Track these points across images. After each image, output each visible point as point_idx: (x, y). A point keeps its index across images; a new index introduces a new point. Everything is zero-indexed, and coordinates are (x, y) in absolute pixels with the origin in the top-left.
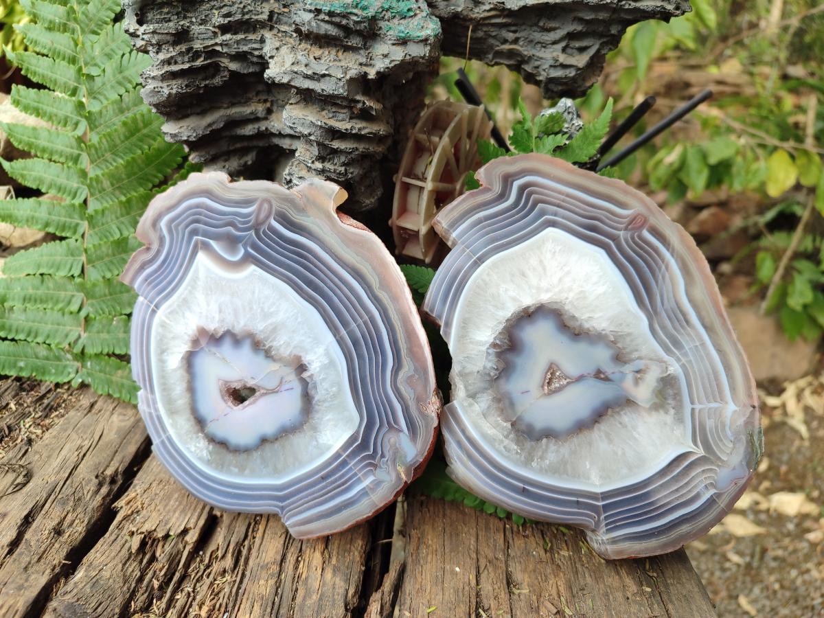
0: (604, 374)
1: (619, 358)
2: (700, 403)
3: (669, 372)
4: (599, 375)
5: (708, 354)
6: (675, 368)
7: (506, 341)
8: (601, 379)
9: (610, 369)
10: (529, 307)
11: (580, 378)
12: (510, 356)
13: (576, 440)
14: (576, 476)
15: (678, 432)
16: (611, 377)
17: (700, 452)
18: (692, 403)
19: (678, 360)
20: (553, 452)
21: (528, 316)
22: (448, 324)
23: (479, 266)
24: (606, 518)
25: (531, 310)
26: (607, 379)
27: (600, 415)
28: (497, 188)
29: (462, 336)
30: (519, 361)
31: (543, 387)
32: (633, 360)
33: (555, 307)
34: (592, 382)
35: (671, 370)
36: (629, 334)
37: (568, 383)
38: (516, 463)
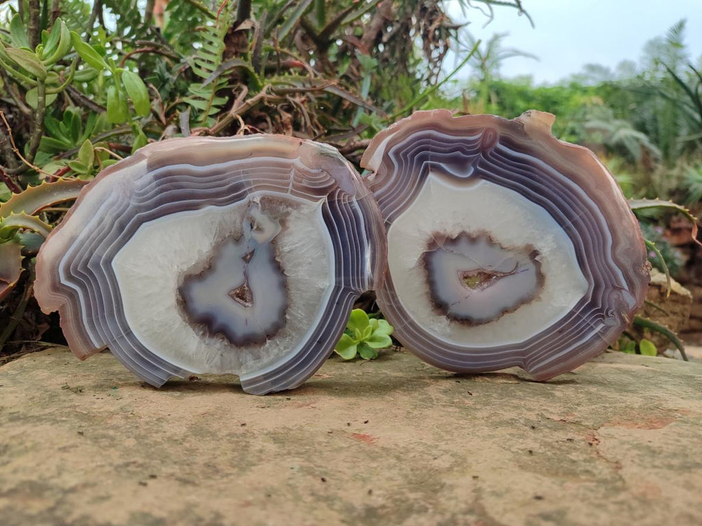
0: (247, 255)
1: (238, 239)
2: (288, 185)
3: (258, 202)
4: (247, 258)
5: (252, 165)
6: (256, 196)
7: (201, 326)
8: (251, 258)
9: (244, 249)
10: (177, 300)
11: (246, 275)
12: (215, 327)
13: (293, 292)
14: (319, 299)
15: (305, 211)
16: (251, 251)
17: (324, 198)
18: (287, 191)
19: (251, 190)
20: (297, 313)
21: (184, 302)
22: (177, 370)
23: (131, 332)
24: (354, 286)
25: (180, 298)
26: (252, 253)
27: (278, 268)
28: (64, 299)
29: (189, 360)
30: (220, 320)
31: (245, 306)
32: (242, 228)
33: (182, 279)
34: (251, 266)
35: (257, 200)
36: (220, 224)
37: (248, 286)
38: (298, 342)
